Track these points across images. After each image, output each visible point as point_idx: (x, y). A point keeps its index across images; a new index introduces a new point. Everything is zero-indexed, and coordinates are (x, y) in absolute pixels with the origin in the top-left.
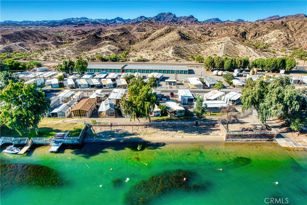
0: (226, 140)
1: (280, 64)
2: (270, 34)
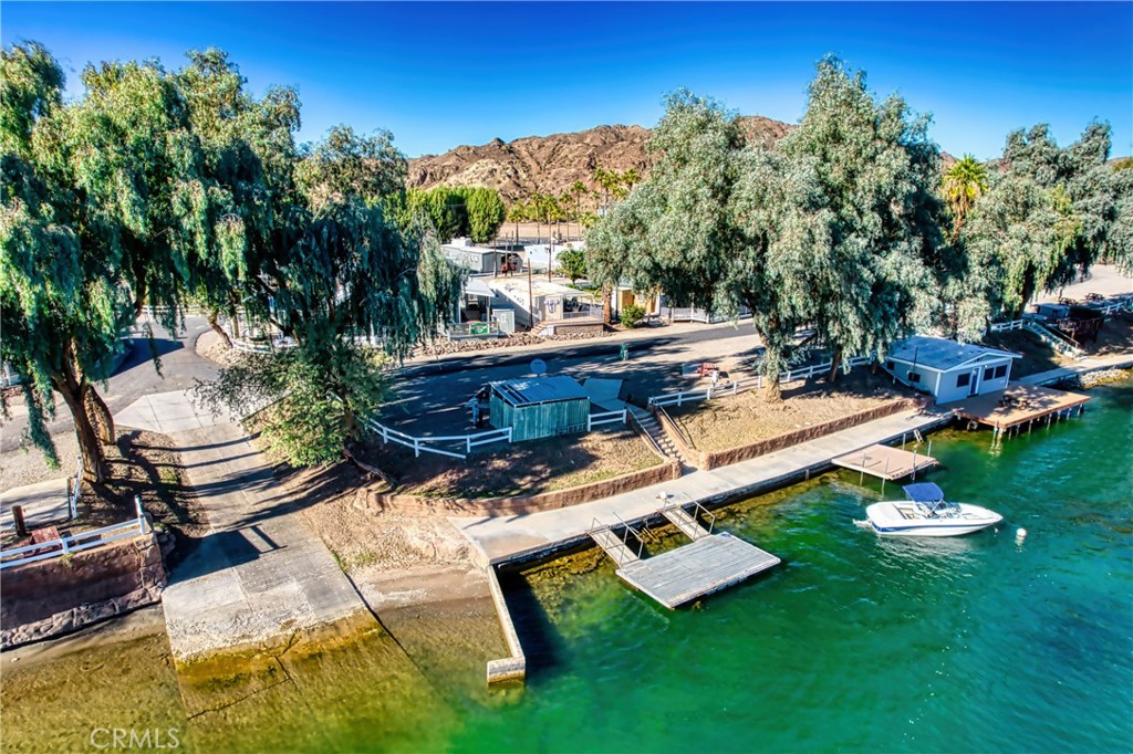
2: (466, 172)
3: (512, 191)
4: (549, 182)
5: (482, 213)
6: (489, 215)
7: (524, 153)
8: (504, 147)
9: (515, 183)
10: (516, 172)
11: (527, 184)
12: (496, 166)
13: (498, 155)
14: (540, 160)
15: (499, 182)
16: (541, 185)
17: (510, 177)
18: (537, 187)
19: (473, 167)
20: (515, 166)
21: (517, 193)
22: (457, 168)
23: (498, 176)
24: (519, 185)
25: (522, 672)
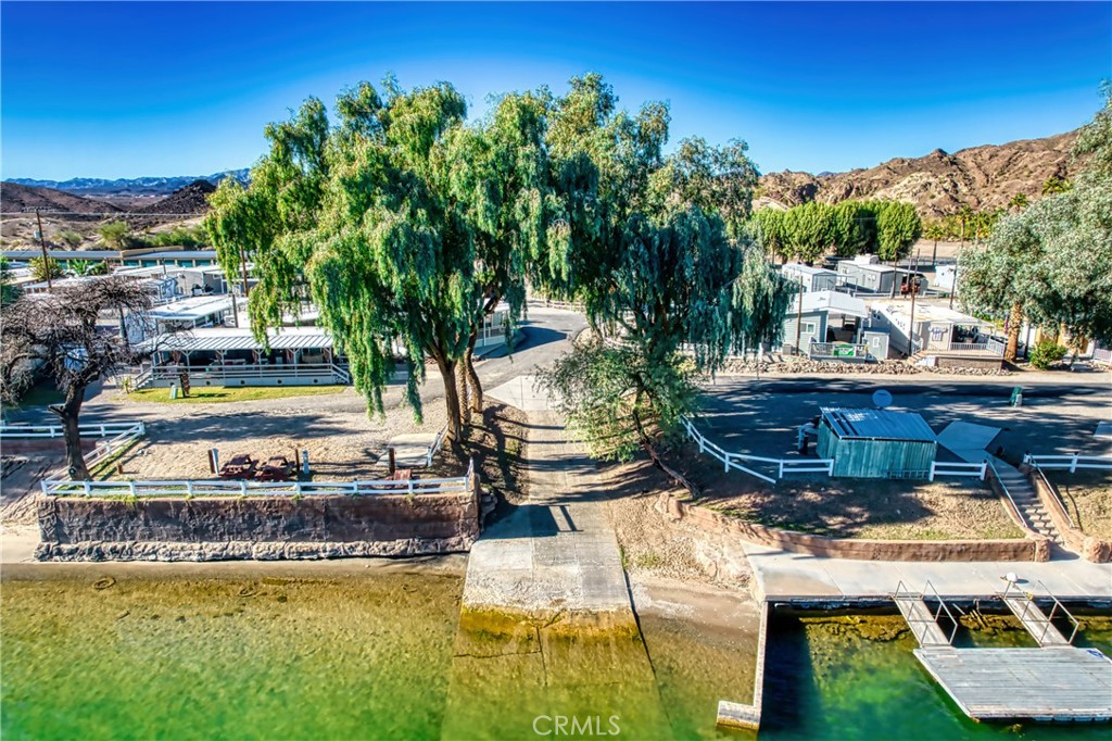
0: (46, 555)
1: (851, 230)
2: (897, 186)
3: (946, 207)
4: (996, 197)
5: (893, 229)
6: (901, 231)
7: (970, 164)
8: (945, 159)
9: (952, 197)
10: (955, 185)
11: (967, 199)
12: (932, 180)
13: (937, 167)
14: (990, 172)
15: (933, 197)
16: (985, 199)
17: (946, 191)
18: (979, 202)
19: (905, 182)
20: (955, 179)
21: (953, 209)
22: (887, 182)
23: (932, 191)
24: (956, 200)
25: (756, 725)
